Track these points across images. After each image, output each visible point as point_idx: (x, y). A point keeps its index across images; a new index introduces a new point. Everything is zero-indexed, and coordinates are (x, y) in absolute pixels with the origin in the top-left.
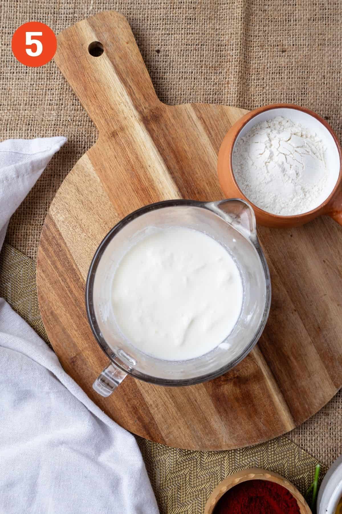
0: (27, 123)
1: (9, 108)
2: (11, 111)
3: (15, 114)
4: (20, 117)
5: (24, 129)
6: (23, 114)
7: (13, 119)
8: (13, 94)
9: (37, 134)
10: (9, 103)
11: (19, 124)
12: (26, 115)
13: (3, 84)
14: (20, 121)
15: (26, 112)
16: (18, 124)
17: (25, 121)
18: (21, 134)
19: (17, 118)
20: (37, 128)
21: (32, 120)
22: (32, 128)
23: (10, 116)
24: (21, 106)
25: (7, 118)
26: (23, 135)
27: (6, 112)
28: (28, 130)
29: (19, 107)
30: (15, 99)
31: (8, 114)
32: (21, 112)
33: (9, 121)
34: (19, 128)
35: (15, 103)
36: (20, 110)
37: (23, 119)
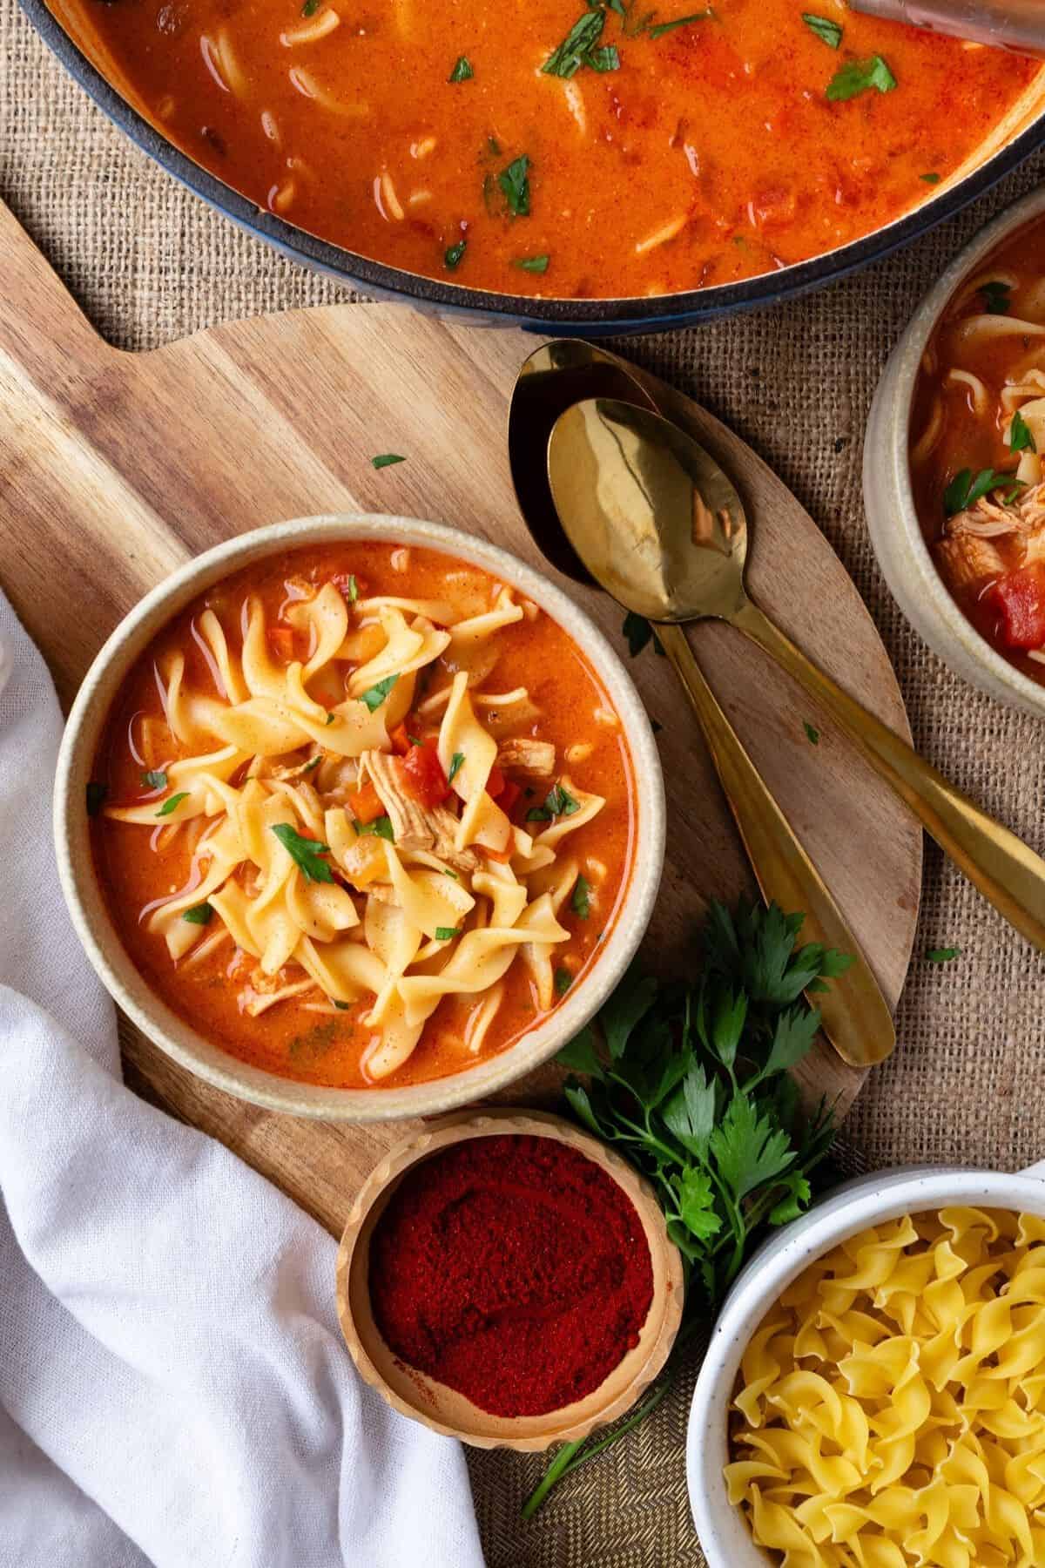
0: (102, 174)
1: (42, 124)
2: (50, 134)
3: (64, 144)
4: (79, 152)
5: (91, 191)
6: (88, 145)
7: (55, 159)
8: (52, 74)
9: (131, 210)
10: (42, 106)
11: (76, 175)
12: (96, 145)
13: (19, 42)
14: (77, 167)
15: (97, 135)
16: (72, 177)
17: (95, 167)
18: (81, 210)
19: (70, 158)
20: (132, 190)
21: (116, 164)
22: (117, 190)
23: (49, 152)
24: (81, 118)
25: (40, 158)
26: (90, 210)
27: (33, 135)
28: (104, 195)
29: (72, 119)
30: (60, 91)
31: (41, 145)
32: (80, 136)
33: (46, 167)
34: (75, 191)
35: (60, 106)
36: (77, 131)
37: (87, 160)
